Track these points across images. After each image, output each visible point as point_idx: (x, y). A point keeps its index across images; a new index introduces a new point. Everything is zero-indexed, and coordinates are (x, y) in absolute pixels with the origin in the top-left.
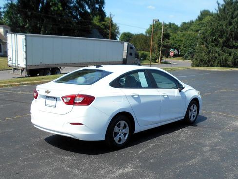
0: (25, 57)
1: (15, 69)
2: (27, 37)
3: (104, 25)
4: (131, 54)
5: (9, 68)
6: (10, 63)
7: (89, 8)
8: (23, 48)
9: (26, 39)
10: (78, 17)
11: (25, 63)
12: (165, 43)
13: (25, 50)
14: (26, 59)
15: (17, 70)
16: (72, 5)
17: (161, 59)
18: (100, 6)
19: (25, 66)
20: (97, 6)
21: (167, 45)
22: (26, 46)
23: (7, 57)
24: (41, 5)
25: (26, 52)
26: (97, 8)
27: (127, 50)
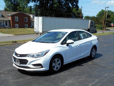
0: (42, 27)
1: (37, 33)
2: (43, 18)
3: (77, 12)
4: (92, 26)
5: (34, 33)
6: (35, 31)
7: (71, 5)
8: (41, 23)
9: (43, 19)
10: (66, 9)
11: (42, 31)
12: (108, 20)
13: (42, 24)
14: (43, 28)
15: (38, 34)
16: (63, 4)
17: (105, 28)
18: (76, 4)
19: (42, 32)
20: (75, 3)
21: (109, 21)
22: (43, 22)
23: (34, 28)
24: (49, 4)
25: (43, 25)
26: (75, 5)
27: (90, 24)
